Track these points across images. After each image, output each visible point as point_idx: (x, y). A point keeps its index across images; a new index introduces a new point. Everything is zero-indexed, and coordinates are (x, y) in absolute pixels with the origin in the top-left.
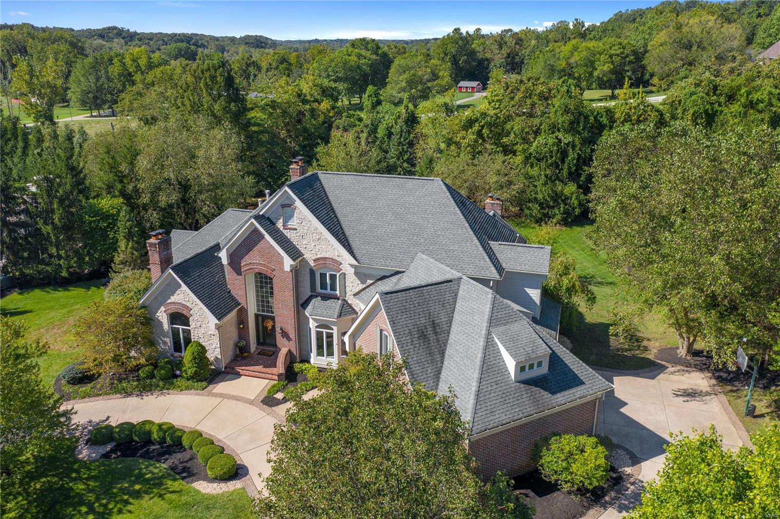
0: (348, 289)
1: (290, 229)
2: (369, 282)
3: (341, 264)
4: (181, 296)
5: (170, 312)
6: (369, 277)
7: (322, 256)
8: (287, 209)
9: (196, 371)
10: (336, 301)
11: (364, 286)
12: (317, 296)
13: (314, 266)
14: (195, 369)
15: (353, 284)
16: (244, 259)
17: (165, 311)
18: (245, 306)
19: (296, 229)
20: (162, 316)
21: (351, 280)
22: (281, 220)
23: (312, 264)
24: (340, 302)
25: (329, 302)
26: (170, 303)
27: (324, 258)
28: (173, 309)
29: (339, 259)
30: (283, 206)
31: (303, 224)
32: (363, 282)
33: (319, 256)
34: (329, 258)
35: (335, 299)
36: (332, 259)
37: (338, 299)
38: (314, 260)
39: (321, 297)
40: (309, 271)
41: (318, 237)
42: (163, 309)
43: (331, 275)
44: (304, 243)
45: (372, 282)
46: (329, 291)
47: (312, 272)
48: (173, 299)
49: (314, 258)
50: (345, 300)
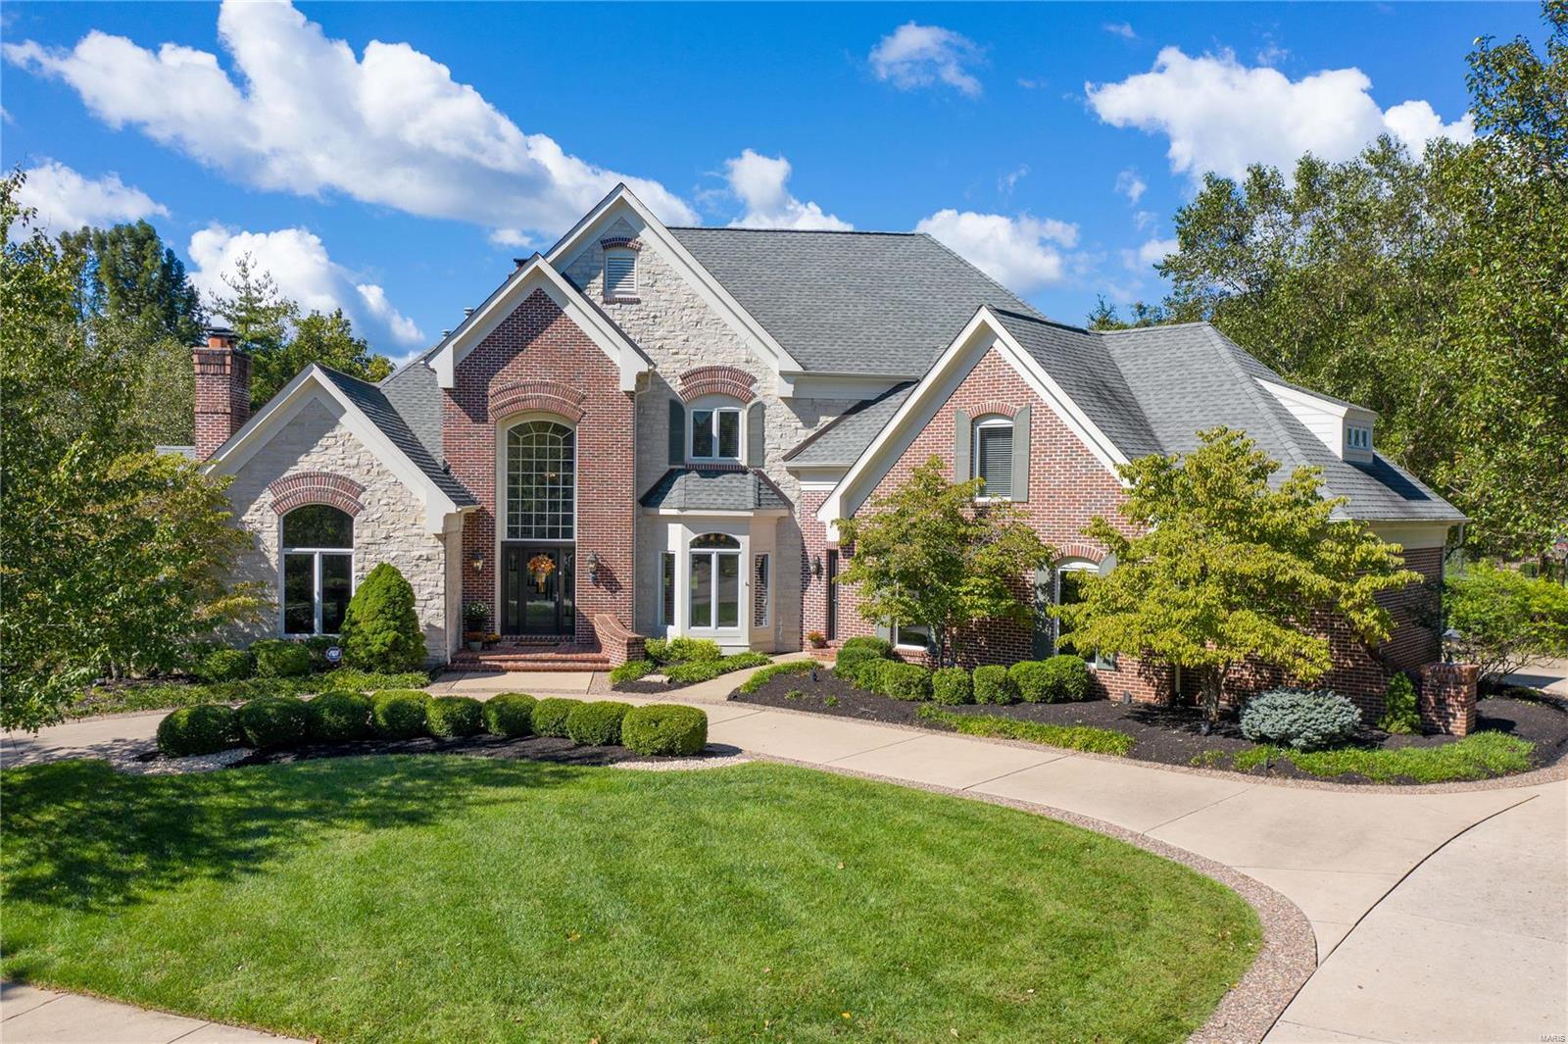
0: (768, 446)
1: (622, 301)
2: (825, 420)
3: (754, 380)
4: (336, 453)
5: (291, 504)
6: (825, 407)
7: (704, 364)
8: (617, 253)
9: (396, 639)
10: (740, 476)
11: (812, 433)
12: (687, 471)
13: (683, 393)
14: (393, 634)
15: (784, 431)
16: (497, 377)
17: (273, 506)
18: (490, 509)
19: (638, 302)
20: (264, 520)
21: (779, 420)
22: (599, 281)
23: (677, 386)
24: (750, 477)
25: (722, 480)
26: (296, 478)
27: (711, 369)
28: (301, 495)
29: (748, 369)
30: (608, 244)
31: (659, 286)
32: (809, 423)
33: (695, 366)
34: (724, 369)
35: (737, 472)
36: (730, 370)
37: (744, 471)
38: (683, 378)
39: (698, 472)
40: (667, 407)
41: (695, 317)
42: (267, 497)
43: (723, 416)
44: (657, 335)
45: (831, 419)
46: (716, 458)
47: (676, 410)
48: (305, 464)
49: (682, 372)
50: (761, 475)
